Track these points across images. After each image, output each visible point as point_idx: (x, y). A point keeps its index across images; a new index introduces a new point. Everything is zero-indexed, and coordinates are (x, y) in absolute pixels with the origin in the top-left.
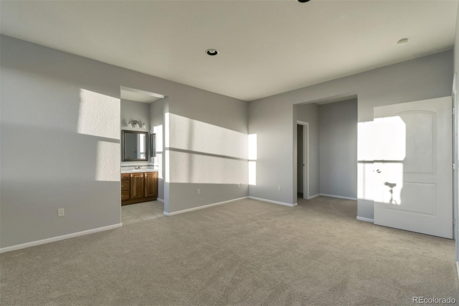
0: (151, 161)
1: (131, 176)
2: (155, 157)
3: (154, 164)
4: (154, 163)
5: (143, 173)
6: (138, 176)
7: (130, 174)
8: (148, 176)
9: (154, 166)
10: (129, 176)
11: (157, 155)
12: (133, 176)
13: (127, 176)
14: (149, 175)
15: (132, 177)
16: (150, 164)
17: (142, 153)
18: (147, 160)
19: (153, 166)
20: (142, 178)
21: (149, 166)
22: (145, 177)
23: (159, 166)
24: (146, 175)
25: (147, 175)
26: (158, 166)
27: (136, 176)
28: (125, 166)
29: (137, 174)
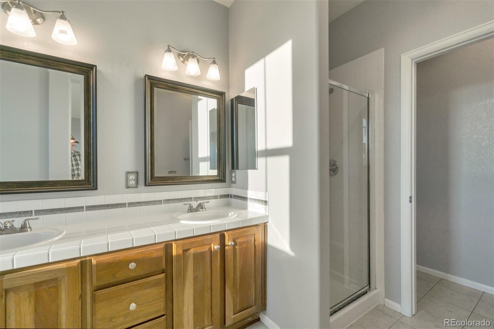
0: (235, 183)
1: (174, 253)
2: (250, 172)
3: (247, 194)
4: (247, 189)
5: (218, 235)
6: (199, 250)
7: (168, 246)
8: (236, 244)
9: (248, 200)
10: (162, 253)
11: (260, 162)
12: (181, 252)
13: (155, 255)
14: (238, 241)
15: (178, 256)
16: (234, 191)
17: (204, 160)
18: (221, 179)
19: (245, 199)
20: (216, 252)
21: (227, 196)
22: (227, 248)
23: (270, 203)
24: (229, 243)
25: (234, 241)
26: (266, 202)
27: (192, 251)
28: (154, 201)
29: (198, 240)
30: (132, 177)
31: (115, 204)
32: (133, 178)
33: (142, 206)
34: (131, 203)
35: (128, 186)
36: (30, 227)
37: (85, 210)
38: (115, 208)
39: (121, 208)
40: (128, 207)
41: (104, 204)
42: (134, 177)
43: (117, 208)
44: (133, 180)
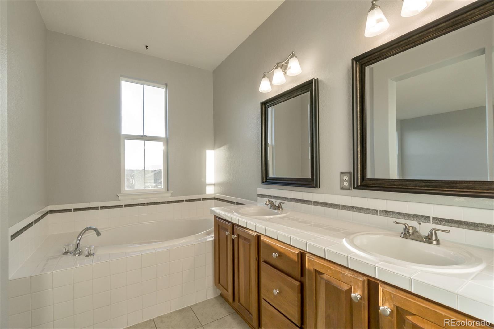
28: (368, 209)
29: (332, 267)
30: (346, 178)
31: (331, 204)
32: (347, 180)
33: (355, 212)
34: (345, 205)
35: (342, 188)
36: (281, 208)
37: (312, 204)
38: (332, 208)
39: (336, 208)
40: (342, 209)
41: (323, 201)
42: (347, 178)
43: (333, 208)
44: (347, 181)
